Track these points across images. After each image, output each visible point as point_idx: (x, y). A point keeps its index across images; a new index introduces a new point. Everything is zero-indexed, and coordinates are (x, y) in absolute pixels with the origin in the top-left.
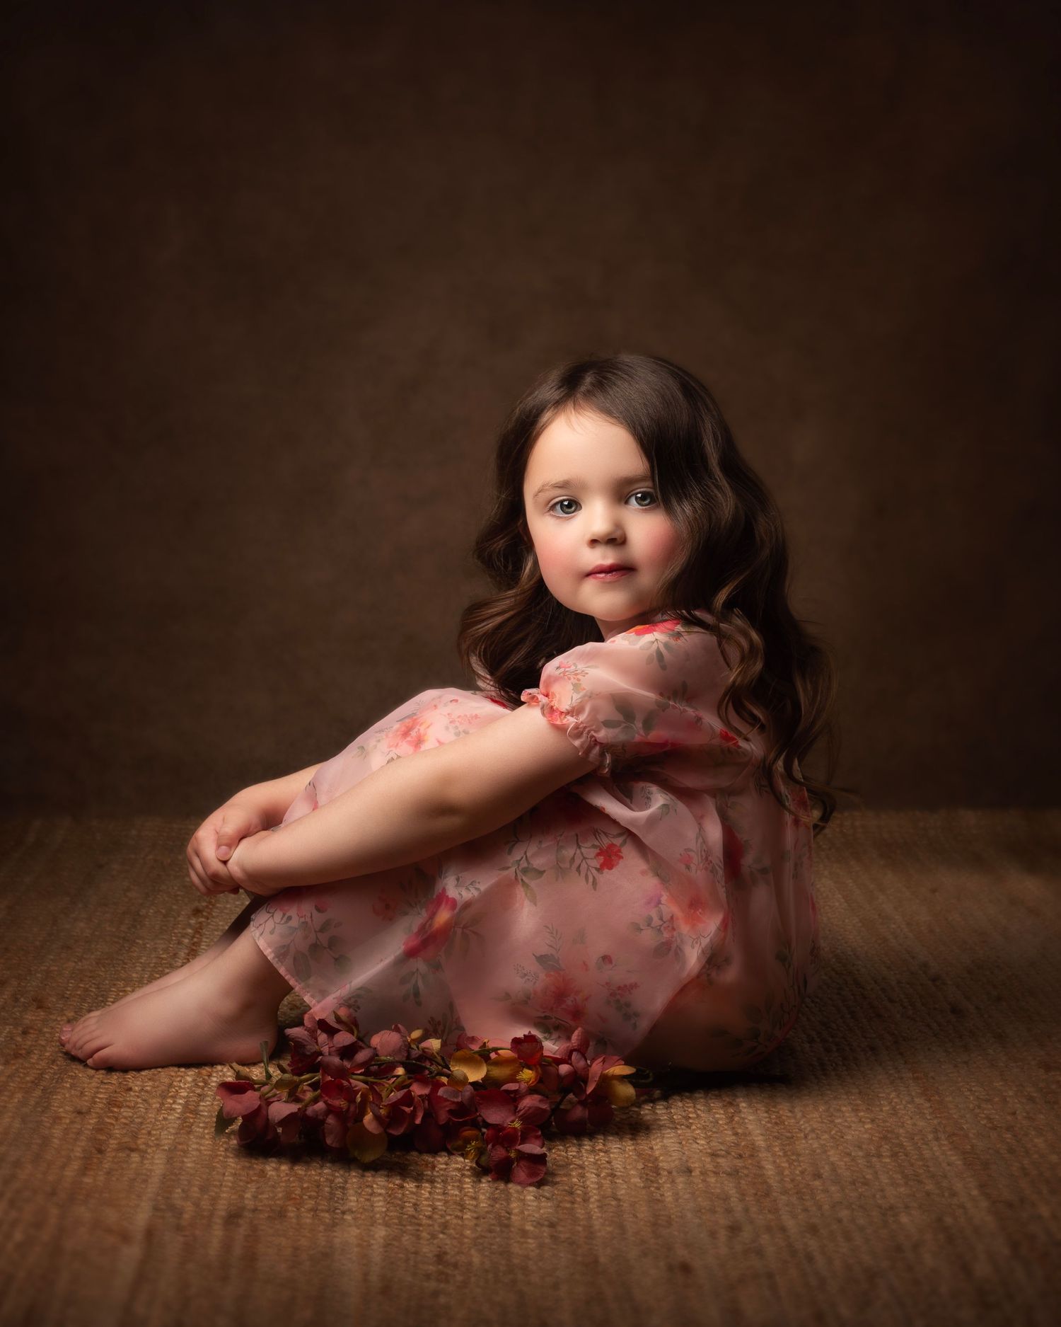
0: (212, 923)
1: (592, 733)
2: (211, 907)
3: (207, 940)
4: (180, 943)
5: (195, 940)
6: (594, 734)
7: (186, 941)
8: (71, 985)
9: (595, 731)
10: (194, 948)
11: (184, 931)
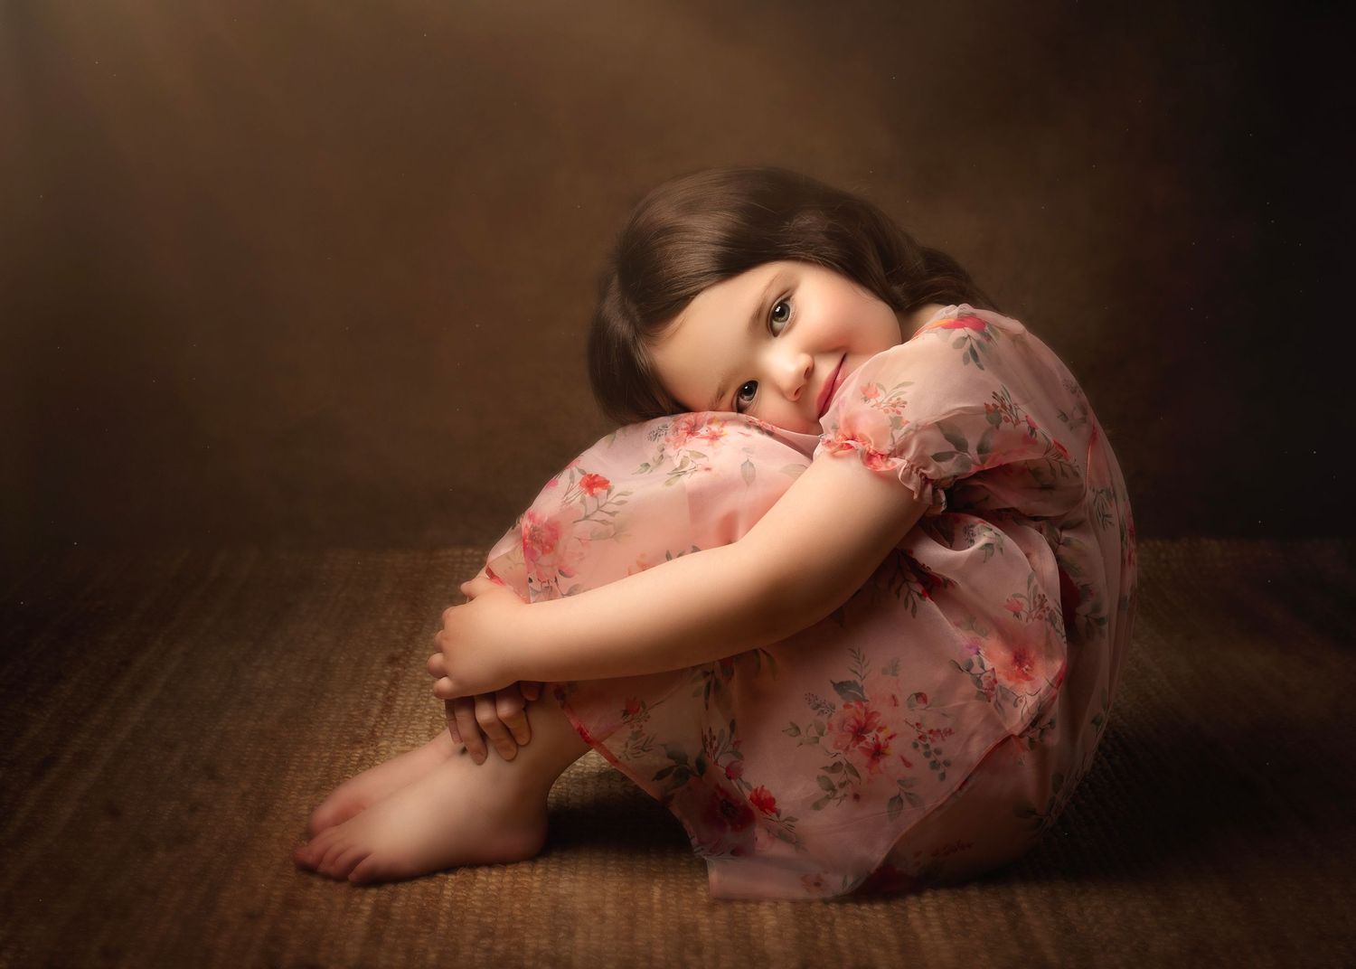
0: (410, 673)
1: (922, 470)
2: (408, 653)
3: (404, 694)
4: (372, 697)
5: (390, 693)
6: (924, 471)
7: (380, 695)
8: (249, 749)
9: (924, 468)
10: (389, 703)
11: (378, 683)
